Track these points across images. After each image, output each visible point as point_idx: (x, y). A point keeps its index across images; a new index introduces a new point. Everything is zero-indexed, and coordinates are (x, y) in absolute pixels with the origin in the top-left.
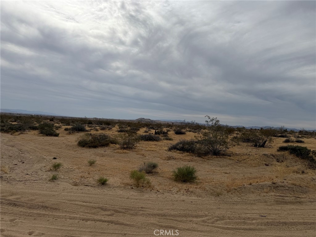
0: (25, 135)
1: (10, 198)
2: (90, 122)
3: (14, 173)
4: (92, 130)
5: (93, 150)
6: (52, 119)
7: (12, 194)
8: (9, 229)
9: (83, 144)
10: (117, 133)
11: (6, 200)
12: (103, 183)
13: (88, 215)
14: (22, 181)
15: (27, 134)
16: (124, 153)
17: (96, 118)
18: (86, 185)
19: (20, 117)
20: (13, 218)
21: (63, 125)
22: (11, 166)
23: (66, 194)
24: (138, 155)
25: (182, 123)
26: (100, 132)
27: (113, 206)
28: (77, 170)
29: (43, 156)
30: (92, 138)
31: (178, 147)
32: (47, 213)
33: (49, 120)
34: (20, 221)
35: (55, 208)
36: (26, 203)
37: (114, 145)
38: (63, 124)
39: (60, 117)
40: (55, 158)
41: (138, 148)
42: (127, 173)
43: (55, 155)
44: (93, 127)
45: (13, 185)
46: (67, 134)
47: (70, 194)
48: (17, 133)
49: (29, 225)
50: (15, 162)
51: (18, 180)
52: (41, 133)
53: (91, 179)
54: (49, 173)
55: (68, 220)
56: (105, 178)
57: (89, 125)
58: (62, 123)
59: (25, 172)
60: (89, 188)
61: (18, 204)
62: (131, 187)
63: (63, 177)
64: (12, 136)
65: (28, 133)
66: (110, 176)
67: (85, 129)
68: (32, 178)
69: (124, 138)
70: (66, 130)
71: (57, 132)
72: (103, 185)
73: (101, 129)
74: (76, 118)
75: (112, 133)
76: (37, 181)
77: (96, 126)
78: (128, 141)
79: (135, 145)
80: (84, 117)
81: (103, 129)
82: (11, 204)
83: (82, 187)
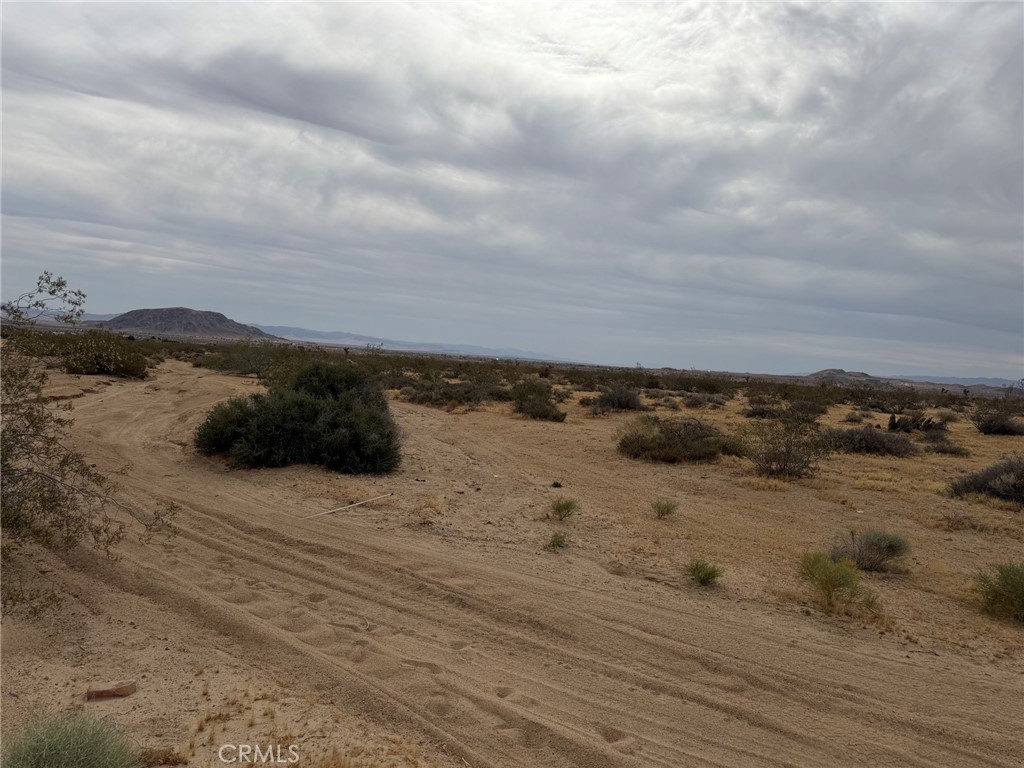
0: (479, 415)
1: (451, 582)
2: (651, 381)
3: (457, 515)
4: (659, 408)
5: (664, 471)
6: (546, 370)
7: (456, 574)
8: (451, 669)
9: (634, 449)
10: (742, 420)
11: (442, 586)
12: (704, 579)
13: (660, 673)
14: (476, 540)
15: (485, 411)
16: (770, 487)
17: (670, 369)
18: (651, 579)
19: (467, 365)
20: (457, 639)
21: (576, 390)
22: (450, 497)
23: (593, 594)
24: (824, 500)
25: (1011, 389)
26: (685, 413)
27: (743, 663)
28: (621, 527)
29: (526, 475)
30: (661, 432)
31: (998, 482)
32: (542, 643)
33: (537, 375)
34: (476, 650)
35: (564, 634)
36: (489, 604)
37: (734, 460)
38: (575, 386)
39: (567, 365)
40: (557, 485)
41: (824, 475)
42: (783, 558)
43: (557, 476)
44: (662, 396)
45: (455, 547)
46: (587, 416)
47: (602, 597)
48: (461, 409)
49: (497, 668)
50: (460, 486)
51: (467, 534)
52: (520, 410)
53: (664, 560)
54: (544, 526)
55: (601, 676)
56: (711, 565)
57: (650, 390)
58: (572, 383)
59: (484, 514)
60: (659, 588)
61: (469, 601)
62: (805, 608)
63: (580, 542)
64: (450, 416)
65: (486, 408)
66: (727, 560)
67: (638, 402)
68: (501, 535)
69: (769, 437)
70: (584, 402)
71: (562, 408)
72: (704, 588)
73: (689, 406)
74: (610, 368)
75: (728, 418)
76: (514, 546)
77: (670, 395)
78: (783, 449)
79: (811, 465)
80: (634, 366)
81: (694, 404)
82: (454, 601)
83: (640, 583)
